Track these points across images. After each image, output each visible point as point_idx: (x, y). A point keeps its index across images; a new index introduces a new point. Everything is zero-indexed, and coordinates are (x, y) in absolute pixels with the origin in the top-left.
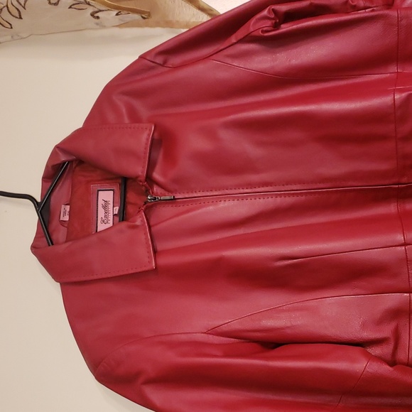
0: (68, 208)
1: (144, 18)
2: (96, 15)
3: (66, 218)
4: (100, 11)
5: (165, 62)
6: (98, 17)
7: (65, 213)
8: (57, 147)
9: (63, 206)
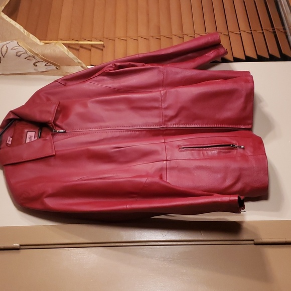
0: (11, 139)
1: (57, 69)
2: (36, 64)
3: (10, 143)
4: (39, 62)
5: (66, 84)
6: (36, 66)
7: (9, 140)
8: (11, 111)
9: (9, 137)
